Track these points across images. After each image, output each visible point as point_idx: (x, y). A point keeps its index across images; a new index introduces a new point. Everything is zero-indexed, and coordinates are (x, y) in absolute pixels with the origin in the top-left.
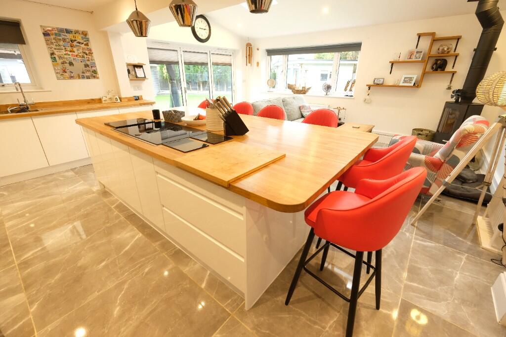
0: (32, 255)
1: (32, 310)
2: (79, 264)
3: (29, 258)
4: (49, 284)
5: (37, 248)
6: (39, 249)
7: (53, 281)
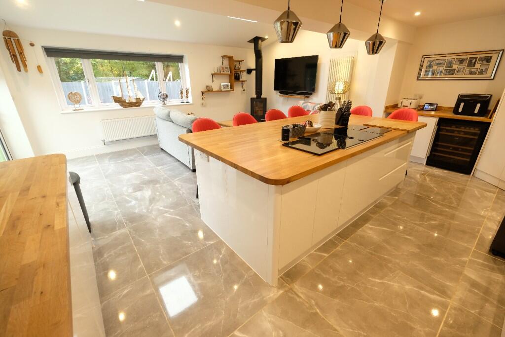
0: (433, 293)
1: (467, 259)
2: (418, 250)
3: (438, 293)
4: (445, 260)
5: (423, 296)
6: (423, 292)
7: (442, 259)
